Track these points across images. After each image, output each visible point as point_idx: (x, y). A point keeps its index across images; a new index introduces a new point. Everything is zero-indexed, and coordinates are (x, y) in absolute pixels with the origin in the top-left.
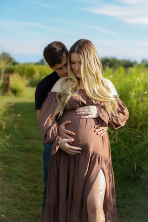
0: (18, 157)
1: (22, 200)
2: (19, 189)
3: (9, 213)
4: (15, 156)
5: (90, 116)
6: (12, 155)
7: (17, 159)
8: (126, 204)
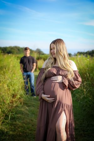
0: (35, 104)
1: (33, 126)
2: (32, 120)
3: (24, 132)
4: (33, 103)
5: (57, 81)
6: (32, 103)
7: (34, 104)
8: (88, 130)
